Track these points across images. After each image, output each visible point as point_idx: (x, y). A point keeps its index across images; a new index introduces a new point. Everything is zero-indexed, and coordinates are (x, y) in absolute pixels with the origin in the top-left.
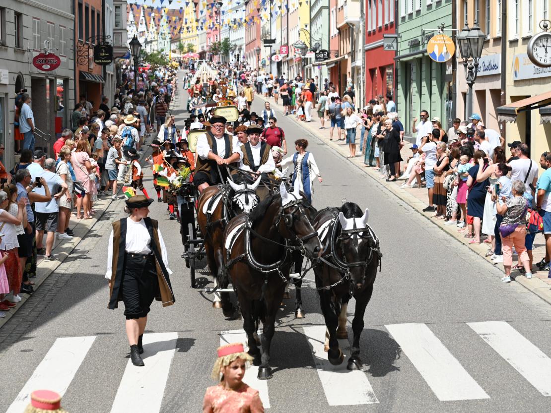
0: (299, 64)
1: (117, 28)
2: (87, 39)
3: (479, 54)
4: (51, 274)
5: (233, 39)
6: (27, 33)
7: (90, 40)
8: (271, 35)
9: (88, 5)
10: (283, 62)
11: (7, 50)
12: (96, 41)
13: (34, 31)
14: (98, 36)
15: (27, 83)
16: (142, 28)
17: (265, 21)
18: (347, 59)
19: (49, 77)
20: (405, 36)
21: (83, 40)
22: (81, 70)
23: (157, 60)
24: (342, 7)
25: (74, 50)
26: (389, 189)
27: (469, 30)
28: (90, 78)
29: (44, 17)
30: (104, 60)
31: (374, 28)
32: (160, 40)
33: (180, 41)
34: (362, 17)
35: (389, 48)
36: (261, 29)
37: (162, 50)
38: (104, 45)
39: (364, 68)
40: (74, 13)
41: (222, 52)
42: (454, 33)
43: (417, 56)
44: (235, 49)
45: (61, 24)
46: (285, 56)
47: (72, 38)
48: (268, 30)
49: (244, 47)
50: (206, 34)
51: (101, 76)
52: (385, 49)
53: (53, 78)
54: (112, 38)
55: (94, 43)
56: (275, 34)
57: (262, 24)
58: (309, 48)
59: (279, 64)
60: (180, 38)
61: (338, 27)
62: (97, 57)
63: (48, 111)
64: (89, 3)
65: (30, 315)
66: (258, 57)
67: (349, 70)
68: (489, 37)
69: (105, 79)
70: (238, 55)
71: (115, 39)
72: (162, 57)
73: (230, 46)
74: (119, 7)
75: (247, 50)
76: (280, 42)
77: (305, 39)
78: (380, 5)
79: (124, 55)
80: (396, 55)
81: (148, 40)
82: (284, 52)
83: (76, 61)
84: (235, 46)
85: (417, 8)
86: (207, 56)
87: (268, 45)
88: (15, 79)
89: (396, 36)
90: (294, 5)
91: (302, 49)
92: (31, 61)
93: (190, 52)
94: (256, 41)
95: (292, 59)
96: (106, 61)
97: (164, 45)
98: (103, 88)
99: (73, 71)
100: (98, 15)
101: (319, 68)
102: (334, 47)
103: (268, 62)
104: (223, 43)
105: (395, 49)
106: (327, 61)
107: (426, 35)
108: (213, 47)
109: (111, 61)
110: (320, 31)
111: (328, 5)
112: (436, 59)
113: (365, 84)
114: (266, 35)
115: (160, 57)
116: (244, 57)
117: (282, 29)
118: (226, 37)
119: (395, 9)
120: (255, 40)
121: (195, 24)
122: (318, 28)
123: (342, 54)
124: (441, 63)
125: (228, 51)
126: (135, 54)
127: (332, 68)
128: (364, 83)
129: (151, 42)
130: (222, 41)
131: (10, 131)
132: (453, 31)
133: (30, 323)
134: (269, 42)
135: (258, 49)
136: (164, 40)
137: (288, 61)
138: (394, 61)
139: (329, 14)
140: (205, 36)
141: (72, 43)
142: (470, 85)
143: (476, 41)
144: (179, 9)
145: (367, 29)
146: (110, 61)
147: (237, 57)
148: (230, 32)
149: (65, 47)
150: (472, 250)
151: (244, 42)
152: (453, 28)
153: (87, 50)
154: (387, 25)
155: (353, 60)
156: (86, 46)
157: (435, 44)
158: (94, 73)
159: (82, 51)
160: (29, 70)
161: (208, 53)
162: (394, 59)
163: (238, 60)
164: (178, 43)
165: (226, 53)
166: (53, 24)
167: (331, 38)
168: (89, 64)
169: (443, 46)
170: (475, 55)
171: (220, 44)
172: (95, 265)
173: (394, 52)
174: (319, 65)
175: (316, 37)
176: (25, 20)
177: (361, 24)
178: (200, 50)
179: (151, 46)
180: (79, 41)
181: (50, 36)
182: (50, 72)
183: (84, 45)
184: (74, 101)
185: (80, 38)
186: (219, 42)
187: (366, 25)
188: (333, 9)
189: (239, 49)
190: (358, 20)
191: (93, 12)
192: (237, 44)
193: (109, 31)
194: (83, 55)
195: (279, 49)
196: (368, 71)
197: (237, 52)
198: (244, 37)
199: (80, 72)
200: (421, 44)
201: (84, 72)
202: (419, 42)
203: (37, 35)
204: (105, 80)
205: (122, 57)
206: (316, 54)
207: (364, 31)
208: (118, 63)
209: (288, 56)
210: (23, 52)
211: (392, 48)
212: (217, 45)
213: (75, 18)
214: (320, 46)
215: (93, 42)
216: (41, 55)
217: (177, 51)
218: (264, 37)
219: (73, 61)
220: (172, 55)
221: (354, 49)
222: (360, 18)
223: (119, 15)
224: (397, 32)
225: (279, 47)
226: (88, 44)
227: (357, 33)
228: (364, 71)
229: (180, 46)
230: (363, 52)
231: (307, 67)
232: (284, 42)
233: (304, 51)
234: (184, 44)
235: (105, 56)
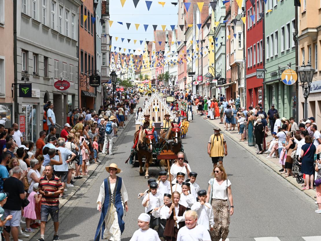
0: (208, 86)
1: (103, 66)
2: (86, 72)
3: (311, 80)
4: (62, 207)
5: (171, 72)
6: (51, 68)
7: (88, 72)
8: (192, 70)
9: (87, 52)
10: (200, 85)
11: (39, 78)
12: (91, 73)
13: (55, 68)
14: (92, 70)
15: (51, 97)
16: (119, 66)
17: (189, 62)
18: (236, 84)
19: (64, 94)
20: (269, 70)
21: (84, 73)
23: (127, 84)
24: (233, 53)
25: (78, 78)
26: (259, 158)
27: (305, 67)
28: (87, 94)
29: (61, 59)
30: (95, 84)
31: (251, 65)
32: (129, 73)
33: (140, 73)
34: (244, 59)
35: (259, 77)
36: (187, 66)
37: (130, 79)
38: (95, 75)
39: (245, 88)
40: (78, 57)
41: (164, 80)
42: (297, 68)
43: (276, 82)
44: (172, 78)
45: (71, 64)
46: (201, 82)
47: (77, 71)
48: (191, 67)
49: (177, 77)
51: (94, 93)
53: (66, 94)
54: (100, 71)
55: (90, 75)
56: (195, 69)
57: (188, 63)
58: (214, 77)
59: (197, 87)
60: (140, 71)
61: (231, 65)
62: (91, 82)
63: (63, 113)
64: (87, 51)
65: (49, 231)
66: (185, 82)
67: (237, 90)
68: (317, 71)
69: (96, 95)
70: (174, 81)
71: (102, 72)
72: (130, 82)
73: (169, 76)
74: (105, 54)
75: (179, 78)
76: (198, 73)
77: (211, 72)
78: (254, 53)
79: (108, 81)
80: (264, 81)
82: (200, 79)
83: (79, 84)
84: (172, 76)
85: (276, 54)
86: (156, 82)
87: (191, 75)
88: (44, 95)
89: (264, 70)
90: (205, 52)
91: (210, 77)
92: (53, 84)
93: (146, 80)
95: (204, 84)
96: (96, 85)
97: (131, 76)
98: (95, 100)
99: (78, 90)
100: (92, 58)
101: (220, 89)
102: (229, 76)
103: (191, 86)
104: (165, 74)
106: (224, 85)
107: (281, 69)
108: (159, 77)
109: (100, 85)
110: (221, 68)
111: (225, 53)
112: (286, 84)
115: (129, 82)
116: (177, 83)
117: (199, 66)
118: (167, 71)
119: (263, 54)
120: (184, 72)
121: (149, 64)
122: (219, 66)
123: (233, 80)
124: (290, 86)
125: (168, 79)
126: (114, 81)
127: (227, 88)
128: (245, 97)
129: (124, 74)
130: (164, 73)
131: (41, 125)
132: (296, 67)
133: (48, 236)
135: (185, 78)
136: (132, 73)
137: (202, 85)
138: (263, 85)
139: (226, 58)
140: (155, 70)
141: (77, 74)
142: (306, 98)
143: (309, 72)
144: (140, 55)
145: (247, 66)
146: (99, 85)
148: (169, 68)
149: (73, 76)
150: (306, 194)
151: (177, 74)
152: (296, 65)
153: (86, 78)
154: (258, 64)
155: (239, 84)
156: (85, 76)
157: (286, 75)
158: (90, 91)
159: (82, 79)
160: (52, 90)
161: (157, 80)
162: (263, 83)
163: (174, 84)
164: (139, 75)
165: (167, 80)
166: (66, 63)
167: (227, 71)
168: (87, 86)
169: (291, 76)
170: (308, 81)
171: (164, 75)
172: (87, 202)
173: (263, 79)
174: (220, 87)
175: (218, 71)
176: (50, 61)
177: (244, 63)
178: (152, 79)
179: (124, 76)
180: (81, 73)
181: (64, 71)
182: (64, 91)
183: (84, 76)
185: (81, 72)
186: (163, 74)
187: (246, 64)
188: (228, 55)
189: (174, 78)
190: (242, 61)
191: (89, 56)
193: (99, 68)
194: (84, 81)
195: (197, 78)
196: (248, 90)
197: (173, 80)
198: (177, 71)
199: (82, 91)
200: (278, 74)
201: (84, 91)
202: (277, 73)
203: (56, 69)
205: (106, 83)
206: (218, 80)
207: (245, 67)
208: (104, 86)
209: (202, 82)
210: (49, 79)
211: (261, 77)
212: (161, 75)
213: (79, 60)
214: (220, 76)
215: (89, 73)
216: (59, 81)
217: (139, 79)
218: (189, 71)
219: (78, 84)
220: (136, 81)
221: (240, 78)
222: (243, 60)
223: (105, 58)
224: (264, 67)
225: (197, 77)
226: (87, 75)
227: (242, 69)
228: (246, 90)
229: (141, 76)
230: (245, 79)
231: (213, 88)
232: (200, 74)
233: (211, 79)
234: (143, 75)
235: (96, 82)
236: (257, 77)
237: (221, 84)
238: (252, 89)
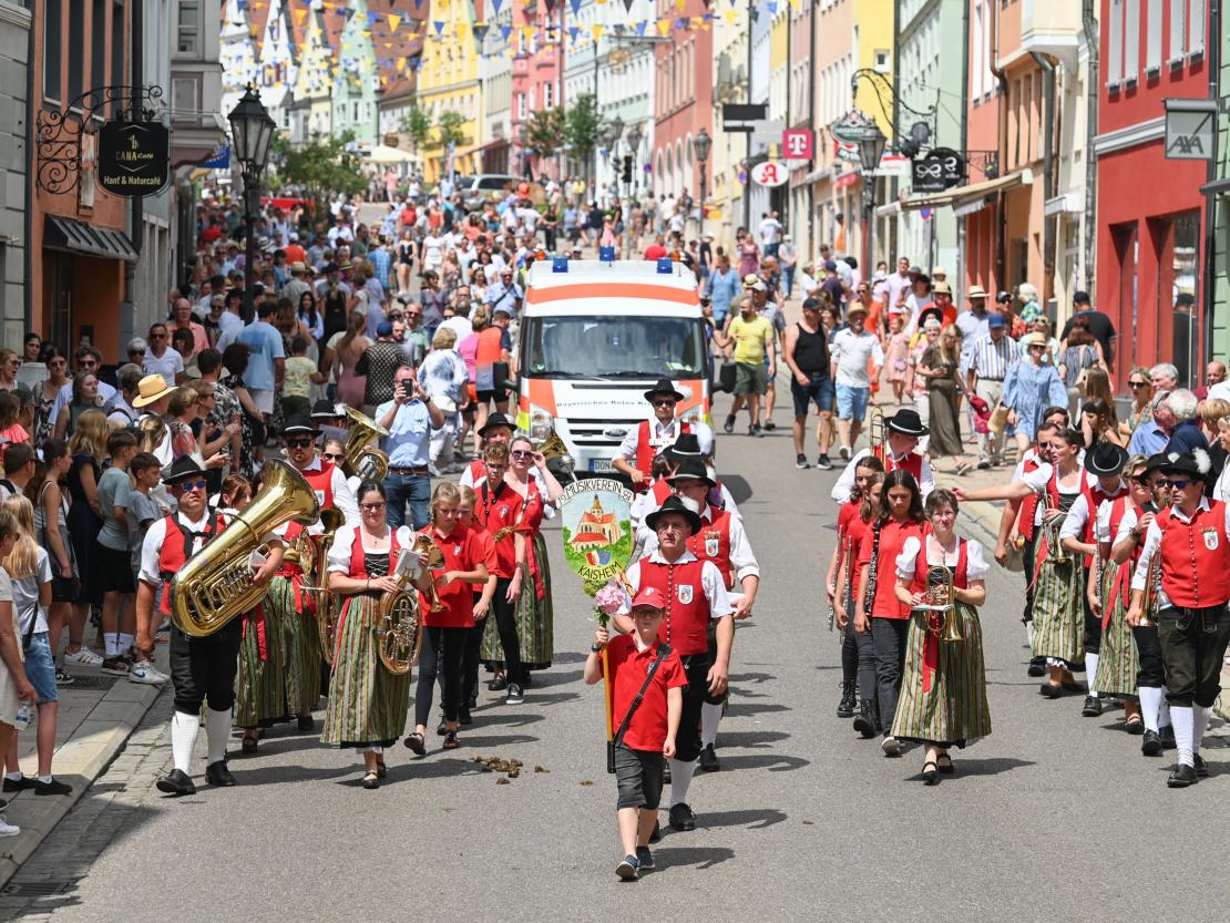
0: (850, 198)
1: (184, 55)
2: (76, 99)
5: (610, 100)
7: (87, 101)
8: (749, 88)
10: (794, 190)
12: (107, 107)
14: (116, 87)
16: (275, 50)
17: (730, 35)
18: (1029, 187)
21: (62, 103)
22: (51, 211)
25: (28, 138)
28: (83, 242)
30: (135, 175)
31: (1132, 74)
32: (340, 97)
33: (413, 102)
34: (1087, 33)
35: (1183, 150)
36: (715, 65)
37: (349, 137)
38: (135, 121)
39: (1090, 219)
40: (28, 2)
41: (568, 147)
44: (617, 137)
46: (801, 168)
47: (22, 93)
48: (741, 67)
49: (649, 129)
50: (508, 78)
51: (122, 233)
52: (1169, 155)
54: (164, 96)
55: (101, 114)
56: (767, 85)
57: (718, 47)
58: (889, 142)
59: (779, 197)
60: (414, 90)
61: (1000, 64)
62: (108, 164)
66: (703, 168)
67: (1036, 224)
69: (136, 244)
70: (628, 160)
71: (178, 96)
72: (345, 162)
73: (600, 127)
75: (659, 140)
76: (783, 114)
77: (874, 106)
79: (209, 156)
80: (1211, 175)
81: (299, 96)
82: (797, 152)
83: (34, 177)
84: (619, 124)
86: (513, 161)
87: (738, 123)
89: (1212, 105)
91: (863, 143)
93: (451, 145)
94: (694, 106)
95: (825, 181)
96: (143, 182)
97: (356, 117)
98: (128, 278)
99: (22, 215)
100: (117, 9)
101: (924, 217)
102: (984, 139)
103: (737, 189)
104: (572, 114)
105: (1208, 154)
106: (953, 191)
108: (536, 128)
109: (163, 183)
110: (933, 80)
113: (1095, 278)
114: (731, 86)
115: (340, 159)
116: (648, 168)
117: (793, 67)
118: (583, 89)
120: (692, 103)
122: (924, 66)
123: (1011, 165)
125: (590, 143)
126: (251, 155)
127: (972, 216)
128: (1089, 275)
129: (308, 103)
130: (569, 107)
134: (745, 114)
135: (702, 138)
136: (353, 101)
137: (810, 187)
138: (1204, 197)
139: (967, 17)
140: (507, 85)
141: (19, 111)
145: (1105, 76)
146: (156, 181)
147: (622, 167)
148: (600, 72)
151: (651, 112)
153: (75, 138)
154: (1177, 65)
155: (1051, 191)
156: (71, 125)
158: (99, 223)
159: (54, 141)
161: (517, 150)
162: (1203, 192)
163: (627, 179)
164: (407, 110)
165: (585, 151)
167: (971, 105)
168: (80, 188)
171: (562, 118)
173: (1205, 164)
174: (924, 207)
175: (917, 101)
177: (1084, 58)
178: (488, 138)
179: (306, 119)
180: (45, 103)
183: (63, 121)
184: (22, 324)
185: (48, 96)
186: (560, 110)
187: (1100, 62)
189: (630, 137)
190: (1074, 41)
192: (624, 119)
193: (156, 70)
194: (61, 155)
195: (780, 141)
196: (1107, 231)
197: (623, 149)
198: (651, 93)
199: (48, 220)
201: (62, 220)
204: (138, 252)
205: (200, 163)
206: (915, 164)
207: (1093, 83)
208: (187, 183)
209: (811, 167)
211: (1194, 150)
212: (550, 118)
213: (32, 22)
214: (930, 133)
215: (97, 108)
217: (403, 138)
218: (726, 95)
219: (23, 178)
220: (382, 153)
221: (1054, 151)
222: (1078, 36)
223: (196, 9)
224: (1217, 90)
225: (780, 133)
226: (80, 115)
227: (1068, 92)
228: (1092, 231)
229: (414, 123)
230: (1088, 162)
231: (880, 210)
232: (799, 115)
233: (870, 153)
234: (431, 112)
235: (140, 162)
236: (1167, 151)
237: (937, 185)
238: (1135, 222)
